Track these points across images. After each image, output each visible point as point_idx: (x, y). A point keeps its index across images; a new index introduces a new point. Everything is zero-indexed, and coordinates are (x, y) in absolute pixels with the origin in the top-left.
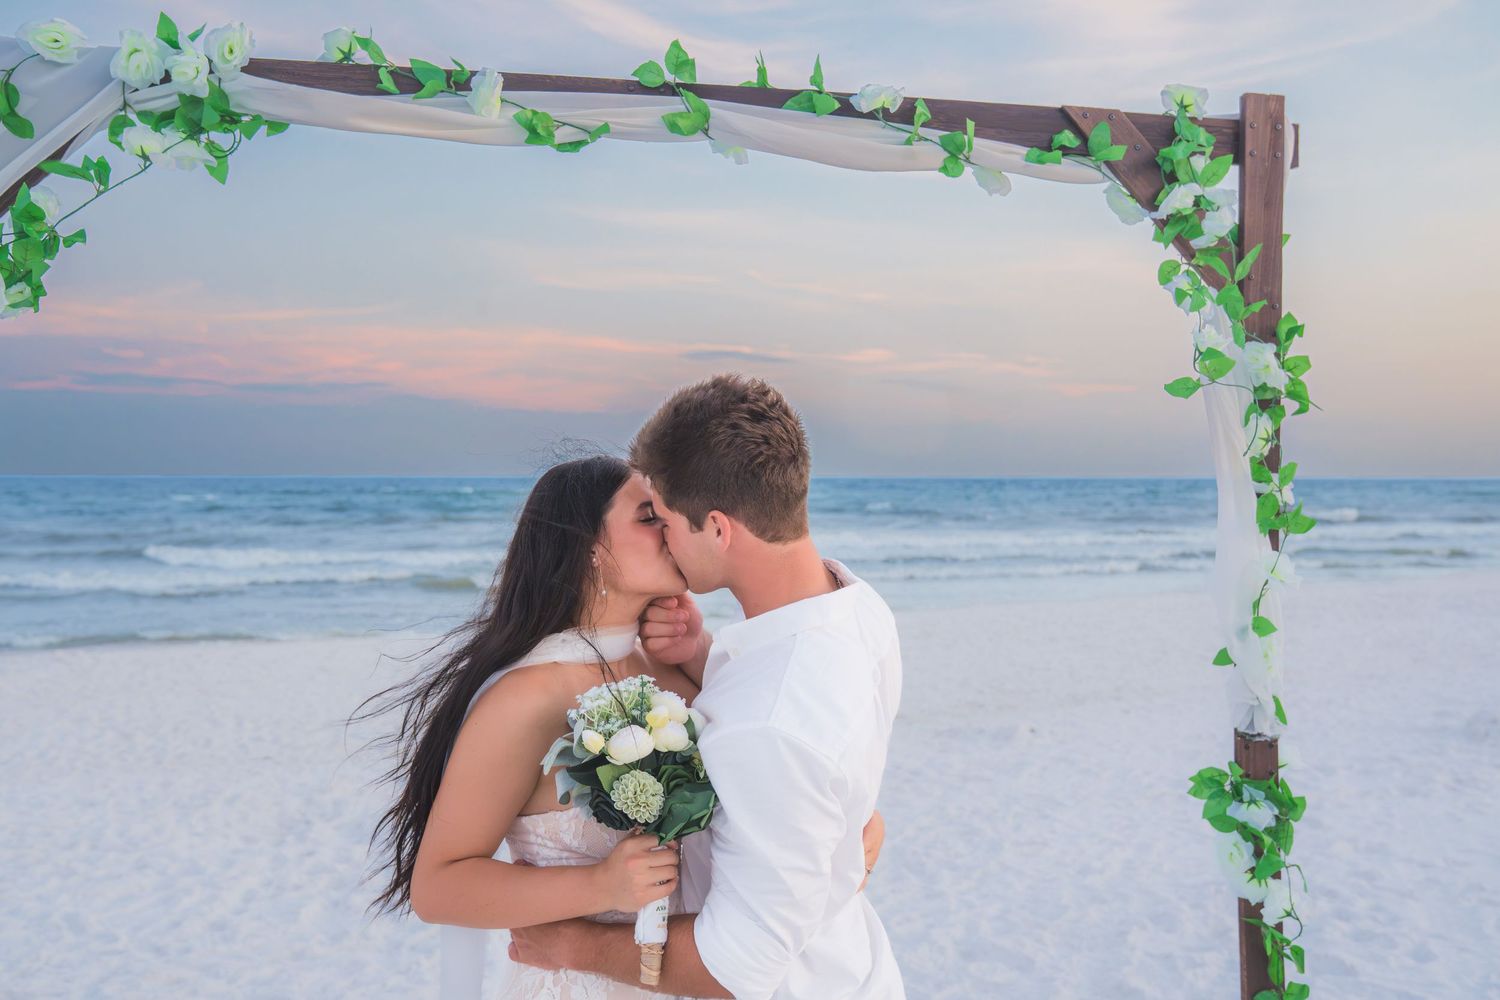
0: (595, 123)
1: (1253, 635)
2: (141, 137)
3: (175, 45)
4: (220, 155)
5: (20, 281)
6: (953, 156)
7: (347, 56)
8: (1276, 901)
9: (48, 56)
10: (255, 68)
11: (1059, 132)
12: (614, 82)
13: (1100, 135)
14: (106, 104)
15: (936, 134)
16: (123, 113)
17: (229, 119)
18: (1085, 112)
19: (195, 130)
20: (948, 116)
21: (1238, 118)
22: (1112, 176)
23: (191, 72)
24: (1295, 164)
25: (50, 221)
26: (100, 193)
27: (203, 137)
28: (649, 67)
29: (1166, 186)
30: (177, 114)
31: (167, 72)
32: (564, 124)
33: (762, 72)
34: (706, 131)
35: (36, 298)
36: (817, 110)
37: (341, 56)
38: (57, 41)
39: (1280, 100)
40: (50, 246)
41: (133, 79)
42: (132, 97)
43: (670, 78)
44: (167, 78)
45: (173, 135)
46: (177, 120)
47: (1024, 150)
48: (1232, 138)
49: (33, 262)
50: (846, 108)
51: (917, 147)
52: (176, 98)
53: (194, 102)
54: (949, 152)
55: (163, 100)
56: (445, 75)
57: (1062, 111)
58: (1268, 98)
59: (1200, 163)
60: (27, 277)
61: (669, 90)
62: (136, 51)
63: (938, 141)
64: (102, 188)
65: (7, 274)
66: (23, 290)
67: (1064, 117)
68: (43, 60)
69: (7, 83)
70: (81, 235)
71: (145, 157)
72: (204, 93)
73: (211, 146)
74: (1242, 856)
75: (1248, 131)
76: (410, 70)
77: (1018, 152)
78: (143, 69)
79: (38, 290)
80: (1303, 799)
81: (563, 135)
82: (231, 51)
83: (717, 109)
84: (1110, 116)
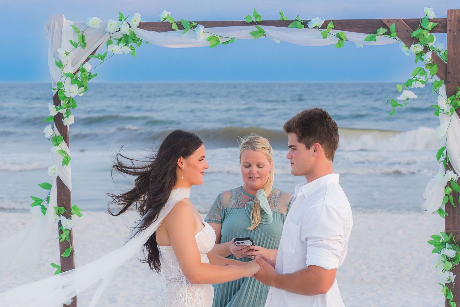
3: (121, 21)
4: (134, 49)
6: (341, 39)
7: (165, 19)
9: (92, 27)
10: (142, 26)
11: (379, 28)
12: (239, 22)
13: (393, 27)
16: (110, 39)
18: (388, 20)
19: (127, 43)
21: (446, 18)
23: (125, 29)
25: (89, 71)
27: (129, 45)
28: (248, 16)
29: (414, 43)
30: (123, 39)
31: (120, 28)
32: (223, 36)
33: (282, 16)
34: (264, 35)
35: (86, 91)
37: (163, 19)
38: (94, 23)
40: (89, 77)
41: (112, 31)
42: (112, 35)
43: (254, 19)
44: (119, 30)
45: (122, 44)
46: (122, 41)
48: (444, 25)
50: (306, 26)
51: (328, 38)
52: (122, 35)
53: (126, 36)
55: (119, 35)
56: (190, 23)
57: (380, 20)
58: (455, 11)
60: (83, 85)
61: (253, 23)
62: (112, 25)
63: (335, 34)
64: (102, 61)
65: (78, 85)
66: (82, 89)
68: (90, 28)
69: (82, 35)
70: (96, 74)
71: (113, 52)
72: (128, 34)
73: (131, 47)
75: (448, 23)
76: (181, 22)
78: (114, 28)
79: (86, 88)
82: (135, 22)
84: (398, 21)
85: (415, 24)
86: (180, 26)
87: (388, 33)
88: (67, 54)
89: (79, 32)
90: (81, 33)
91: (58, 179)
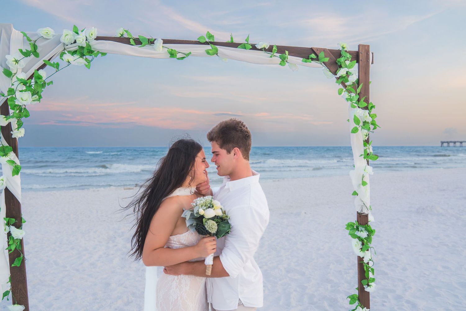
0: (187, 52)
1: (362, 186)
2: (68, 57)
3: (78, 33)
4: (89, 62)
5: (36, 94)
6: (283, 60)
7: (122, 35)
8: (367, 256)
9: (45, 37)
10: (98, 38)
11: (311, 54)
12: (193, 41)
13: (321, 55)
14: (60, 48)
15: (278, 55)
16: (64, 51)
17: (91, 52)
18: (318, 49)
19: (82, 55)
20: (281, 50)
21: (357, 51)
22: (324, 66)
23: (81, 40)
24: (372, 63)
25: (44, 79)
26: (57, 71)
27: (84, 57)
28: (202, 37)
29: (339, 69)
30: (78, 51)
31: (75, 40)
32: (179, 53)
33: (232, 38)
34: (217, 54)
35: (40, 99)
36: (246, 48)
37: (121, 35)
38: (47, 33)
39: (368, 46)
40: (44, 85)
41: (66, 42)
42: (66, 47)
43: (208, 40)
44: (75, 42)
45: (76, 56)
46: (78, 52)
47: (302, 59)
48: (356, 56)
49: (39, 90)
50: (254, 48)
51: (273, 58)
52: (77, 47)
53: (82, 48)
54: (282, 59)
55: (74, 48)
56: (148, 40)
57: (311, 49)
58: (365, 46)
59: (348, 63)
60: (37, 93)
61: (207, 43)
62: (67, 35)
63: (279, 57)
64: (57, 70)
65: (32, 92)
66: (36, 97)
67: (312, 51)
68: (44, 38)
69: (34, 44)
70: (52, 82)
71: (69, 62)
72: (85, 46)
73: (86, 59)
74: (359, 245)
75: (360, 54)
76: (138, 39)
77: (299, 60)
78: (69, 39)
79: (40, 97)
80: (374, 230)
81: (179, 55)
82: (92, 35)
83: (220, 48)
84: (324, 50)
85: (338, 54)
86: (138, 42)
87: (317, 59)
88: (17, 61)
89: (30, 41)
90: (32, 42)
91: (7, 190)
